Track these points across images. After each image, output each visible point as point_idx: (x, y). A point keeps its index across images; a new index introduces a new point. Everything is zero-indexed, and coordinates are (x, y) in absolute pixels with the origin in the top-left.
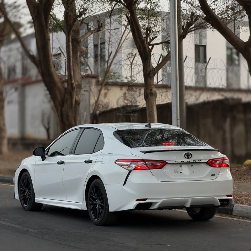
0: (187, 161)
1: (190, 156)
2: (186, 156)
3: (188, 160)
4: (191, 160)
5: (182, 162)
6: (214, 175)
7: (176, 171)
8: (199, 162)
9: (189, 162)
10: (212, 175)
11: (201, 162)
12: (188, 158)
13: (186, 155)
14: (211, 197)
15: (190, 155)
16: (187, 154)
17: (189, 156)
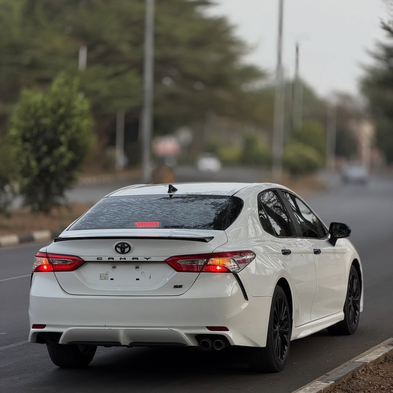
0: (121, 259)
1: (127, 250)
2: (119, 250)
3: (123, 256)
4: (129, 257)
5: (110, 260)
6: (180, 286)
7: (103, 277)
8: (146, 260)
9: (124, 260)
10: (176, 287)
11: (149, 260)
12: (123, 252)
13: (119, 247)
14: (167, 329)
15: (126, 247)
16: (120, 245)
17: (124, 250)
